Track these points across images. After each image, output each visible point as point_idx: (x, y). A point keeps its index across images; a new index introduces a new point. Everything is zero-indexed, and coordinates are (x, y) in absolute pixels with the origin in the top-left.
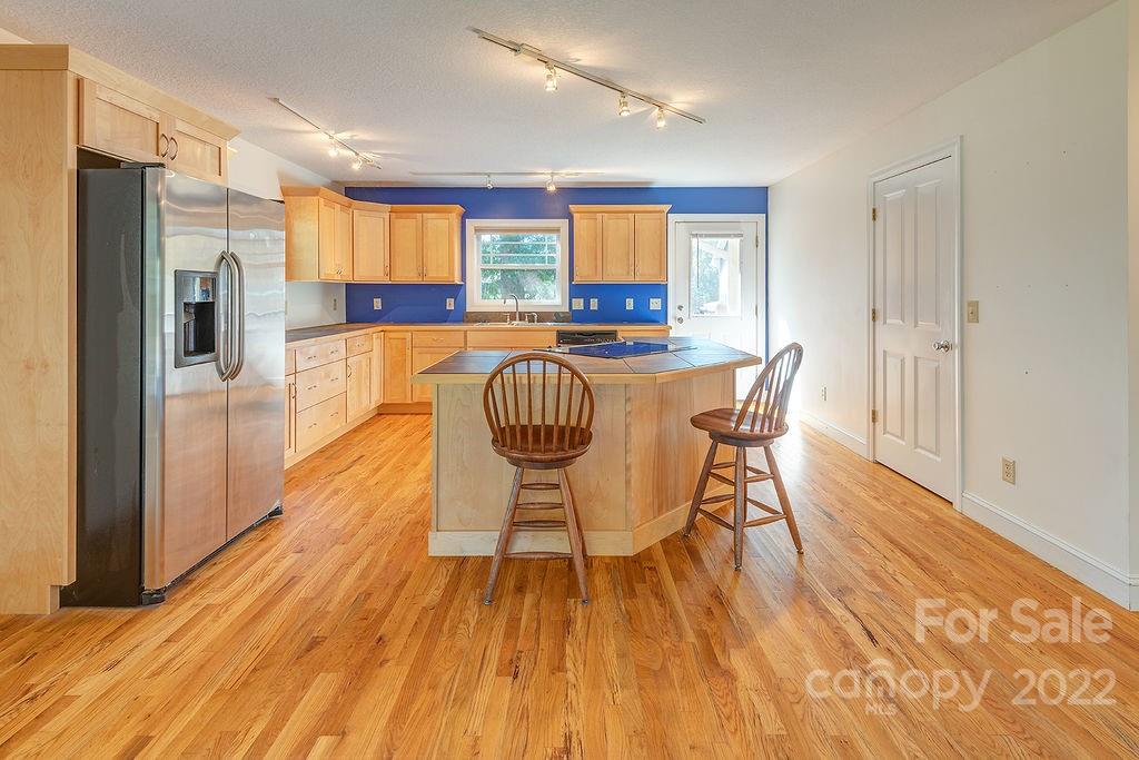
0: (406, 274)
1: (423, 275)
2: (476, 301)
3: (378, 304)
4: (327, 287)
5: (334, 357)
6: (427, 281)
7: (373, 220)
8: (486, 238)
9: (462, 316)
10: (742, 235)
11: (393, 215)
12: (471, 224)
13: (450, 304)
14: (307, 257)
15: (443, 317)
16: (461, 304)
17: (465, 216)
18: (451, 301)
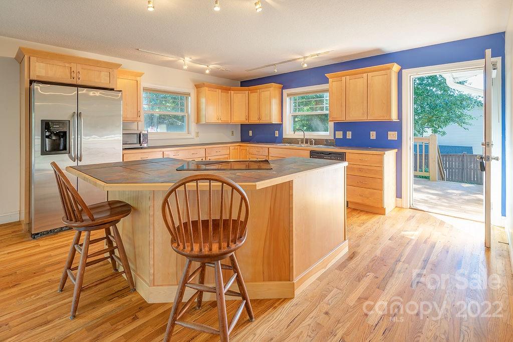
0: (254, 120)
1: (259, 119)
3: (251, 133)
6: (262, 122)
9: (281, 140)
11: (250, 92)
13: (277, 134)
14: (203, 112)
17: (283, 88)
18: (277, 132)
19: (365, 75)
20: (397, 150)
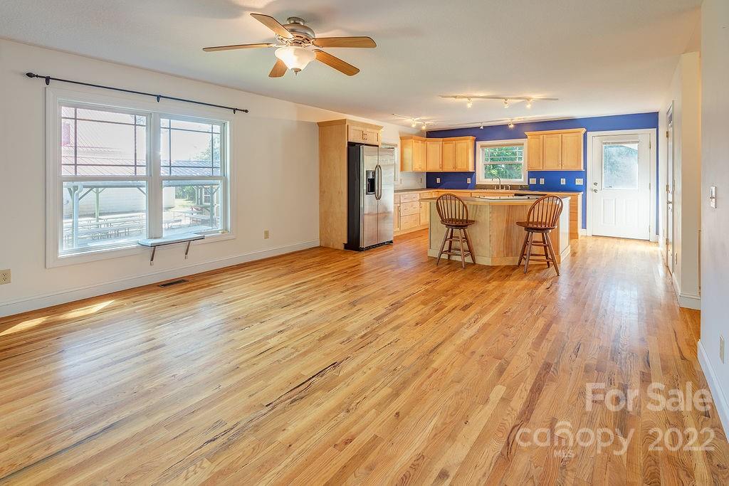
0: (448, 168)
1: (455, 168)
2: (481, 179)
3: (438, 180)
4: (417, 174)
5: (414, 199)
6: (457, 171)
7: (435, 145)
8: (487, 150)
9: (474, 186)
10: (638, 142)
11: (444, 142)
12: (479, 144)
13: (469, 181)
14: (408, 162)
15: (466, 187)
16: (474, 181)
17: (476, 140)
18: (469, 180)
19: (560, 135)
20: (582, 193)
